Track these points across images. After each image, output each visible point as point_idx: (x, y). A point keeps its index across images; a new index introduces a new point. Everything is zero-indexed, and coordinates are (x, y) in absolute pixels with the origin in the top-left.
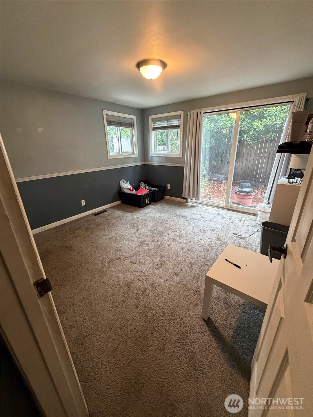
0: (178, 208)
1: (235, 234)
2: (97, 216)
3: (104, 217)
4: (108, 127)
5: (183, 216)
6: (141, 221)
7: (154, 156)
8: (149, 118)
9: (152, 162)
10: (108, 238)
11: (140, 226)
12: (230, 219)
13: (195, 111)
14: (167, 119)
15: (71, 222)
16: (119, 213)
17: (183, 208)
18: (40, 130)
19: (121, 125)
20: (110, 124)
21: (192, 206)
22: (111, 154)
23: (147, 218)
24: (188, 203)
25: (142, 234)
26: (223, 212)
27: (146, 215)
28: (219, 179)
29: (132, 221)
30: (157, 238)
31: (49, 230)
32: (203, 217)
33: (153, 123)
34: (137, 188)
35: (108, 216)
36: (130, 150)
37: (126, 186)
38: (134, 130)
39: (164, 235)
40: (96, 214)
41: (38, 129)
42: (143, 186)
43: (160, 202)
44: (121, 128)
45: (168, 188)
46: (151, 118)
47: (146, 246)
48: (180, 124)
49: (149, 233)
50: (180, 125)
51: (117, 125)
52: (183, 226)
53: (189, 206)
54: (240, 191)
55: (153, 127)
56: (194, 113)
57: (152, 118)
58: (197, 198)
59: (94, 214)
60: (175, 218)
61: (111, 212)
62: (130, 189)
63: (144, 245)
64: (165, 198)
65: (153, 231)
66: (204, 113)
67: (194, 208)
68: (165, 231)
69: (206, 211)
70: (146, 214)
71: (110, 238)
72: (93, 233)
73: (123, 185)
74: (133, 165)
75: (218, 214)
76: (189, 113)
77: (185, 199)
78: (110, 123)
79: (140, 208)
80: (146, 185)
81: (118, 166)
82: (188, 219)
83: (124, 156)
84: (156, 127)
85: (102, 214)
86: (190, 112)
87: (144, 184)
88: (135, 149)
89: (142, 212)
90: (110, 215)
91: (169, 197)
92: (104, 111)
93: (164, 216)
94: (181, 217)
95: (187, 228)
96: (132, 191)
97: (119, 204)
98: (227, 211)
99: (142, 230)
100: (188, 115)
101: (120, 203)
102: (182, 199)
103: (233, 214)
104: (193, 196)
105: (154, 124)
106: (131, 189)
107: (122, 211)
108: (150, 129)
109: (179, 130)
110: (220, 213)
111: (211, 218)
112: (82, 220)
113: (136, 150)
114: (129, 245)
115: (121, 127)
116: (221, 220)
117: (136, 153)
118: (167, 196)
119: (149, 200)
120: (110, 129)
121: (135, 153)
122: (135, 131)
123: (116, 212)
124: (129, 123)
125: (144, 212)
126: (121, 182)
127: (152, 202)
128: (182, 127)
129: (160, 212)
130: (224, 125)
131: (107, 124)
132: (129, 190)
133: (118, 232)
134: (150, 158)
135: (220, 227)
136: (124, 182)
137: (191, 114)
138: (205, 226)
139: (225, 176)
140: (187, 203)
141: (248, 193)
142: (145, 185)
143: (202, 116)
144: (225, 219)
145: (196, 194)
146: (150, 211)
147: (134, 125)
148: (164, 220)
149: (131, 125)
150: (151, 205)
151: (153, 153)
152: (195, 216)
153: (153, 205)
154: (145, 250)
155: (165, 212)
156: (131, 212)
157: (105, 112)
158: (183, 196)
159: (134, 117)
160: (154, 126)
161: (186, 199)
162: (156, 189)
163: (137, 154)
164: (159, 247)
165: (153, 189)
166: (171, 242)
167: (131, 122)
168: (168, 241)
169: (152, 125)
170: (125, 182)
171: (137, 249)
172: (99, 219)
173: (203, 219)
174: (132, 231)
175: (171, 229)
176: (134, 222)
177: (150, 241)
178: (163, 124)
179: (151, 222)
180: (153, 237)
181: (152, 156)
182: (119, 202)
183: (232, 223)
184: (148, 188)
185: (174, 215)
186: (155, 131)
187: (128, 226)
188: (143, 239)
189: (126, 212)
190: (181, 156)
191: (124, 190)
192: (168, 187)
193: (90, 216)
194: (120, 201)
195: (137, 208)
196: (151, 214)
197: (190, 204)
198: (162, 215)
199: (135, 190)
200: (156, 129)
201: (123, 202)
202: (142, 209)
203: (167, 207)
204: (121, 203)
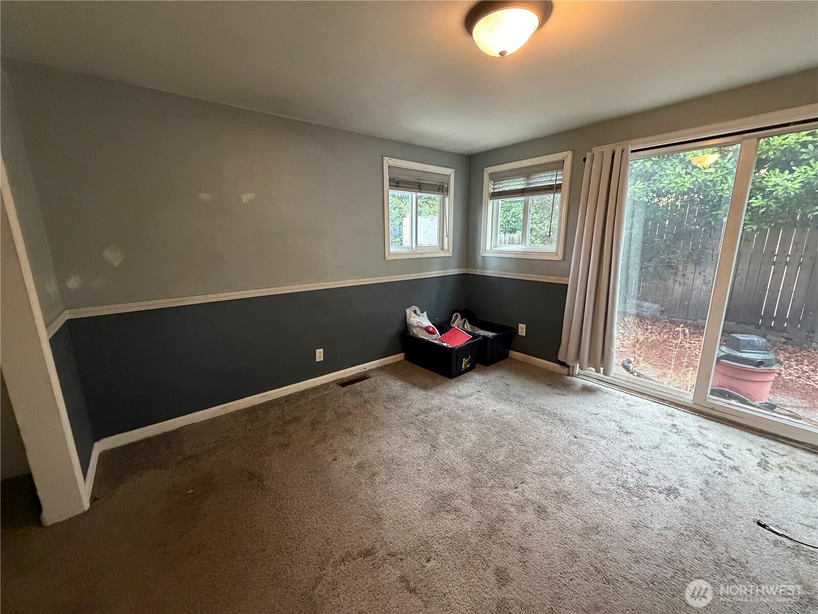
0: (547, 389)
1: (764, 526)
2: (346, 389)
3: (360, 394)
4: (391, 192)
5: (562, 420)
6: (446, 418)
7: (490, 255)
8: (485, 173)
9: (483, 268)
10: (355, 463)
11: (442, 438)
12: (722, 452)
13: (607, 150)
14: (527, 173)
15: (287, 399)
16: (395, 386)
17: (560, 392)
18: (246, 198)
19: (420, 189)
20: (397, 186)
21: (587, 390)
22: (391, 250)
23: (462, 411)
24: (574, 379)
25: (445, 467)
26: (691, 422)
27: (461, 401)
28: (645, 314)
29: (423, 416)
30: (487, 490)
31: (235, 414)
32: (627, 433)
33: (493, 183)
34: (443, 327)
35: (368, 392)
36: (435, 242)
37: (419, 320)
38: (447, 199)
39: (509, 481)
40: (344, 383)
41: (243, 196)
42: (458, 322)
43: (499, 367)
44: (419, 194)
45: (520, 333)
46: (489, 172)
47: (453, 516)
48: (560, 182)
49: (463, 467)
50: (561, 184)
51: (411, 188)
52: (566, 456)
53: (577, 389)
54: (728, 357)
55: (492, 191)
56: (603, 153)
57: (492, 171)
58: (602, 369)
59: (340, 382)
60: (539, 422)
61: (378, 382)
62: (427, 329)
63: (447, 511)
64: (510, 356)
65: (477, 458)
66: (632, 151)
67: (592, 397)
68: (512, 465)
69: (630, 409)
70: (461, 397)
71: (361, 467)
72: (323, 439)
73: (411, 319)
74: (438, 275)
75: (674, 426)
76: (588, 155)
77: (563, 364)
78: (395, 184)
79: (447, 379)
80: (464, 322)
81: (408, 275)
82: (579, 434)
83: (422, 254)
84: (500, 192)
85: (357, 384)
86: (591, 151)
87: (462, 318)
88: (446, 240)
89: (452, 391)
90: (374, 390)
91: (520, 353)
92: (386, 159)
93: (507, 410)
94: (558, 423)
95: (580, 466)
96: (433, 333)
97: (399, 360)
98: (703, 420)
99: (446, 452)
100: (585, 160)
101: (403, 358)
102: (558, 365)
103: (728, 433)
104: (592, 362)
105: (494, 185)
106: (431, 329)
107: (402, 383)
108: (485, 195)
109: (558, 196)
110: (682, 425)
111: (656, 440)
112: (311, 397)
113: (448, 242)
114: (406, 503)
115: (419, 192)
116: (692, 454)
117: (449, 249)
118: (517, 353)
119: (470, 361)
120: (394, 197)
121: (447, 249)
122: (449, 201)
123: (389, 381)
124: (437, 185)
125: (457, 392)
126: (408, 311)
127: (477, 365)
128: (565, 188)
129: (498, 396)
130: (671, 186)
131: (390, 185)
132: (425, 332)
133: (385, 447)
134: (479, 260)
135: (694, 481)
136: (415, 312)
137: (593, 155)
138: (641, 468)
139: (662, 306)
140: (570, 378)
141: (760, 364)
142: (463, 320)
143: (627, 160)
144: (706, 452)
145: (601, 358)
146: (470, 392)
147: (447, 190)
148: (508, 424)
149: (441, 189)
150: (473, 374)
151: (488, 248)
152: (599, 425)
153: (480, 372)
154: (451, 534)
155: (512, 398)
156: (425, 387)
157: (388, 161)
158: (560, 358)
159: (450, 172)
160: (494, 189)
161: (568, 366)
162: (491, 334)
163: (451, 250)
164: (491, 532)
165: (483, 333)
166: (530, 516)
167: (442, 183)
168: (521, 508)
169: (489, 187)
170: (418, 311)
171: (426, 523)
172: (348, 399)
173: (626, 438)
174: (420, 450)
175: (528, 461)
176: (430, 419)
177: (467, 497)
178: (518, 184)
179: (473, 425)
180: (476, 484)
181: (484, 255)
182: (400, 357)
183: (736, 473)
184: (470, 330)
185: (537, 411)
186: (495, 201)
187: (412, 433)
188: (446, 485)
189: (414, 385)
190: (560, 257)
191: (414, 330)
192: (520, 330)
193: (331, 386)
194: (403, 353)
195: (440, 378)
196: (472, 401)
197: (580, 382)
198: (502, 407)
199: (438, 333)
200: (499, 195)
201: (408, 358)
202: (453, 381)
203: (516, 385)
204: (405, 359)
